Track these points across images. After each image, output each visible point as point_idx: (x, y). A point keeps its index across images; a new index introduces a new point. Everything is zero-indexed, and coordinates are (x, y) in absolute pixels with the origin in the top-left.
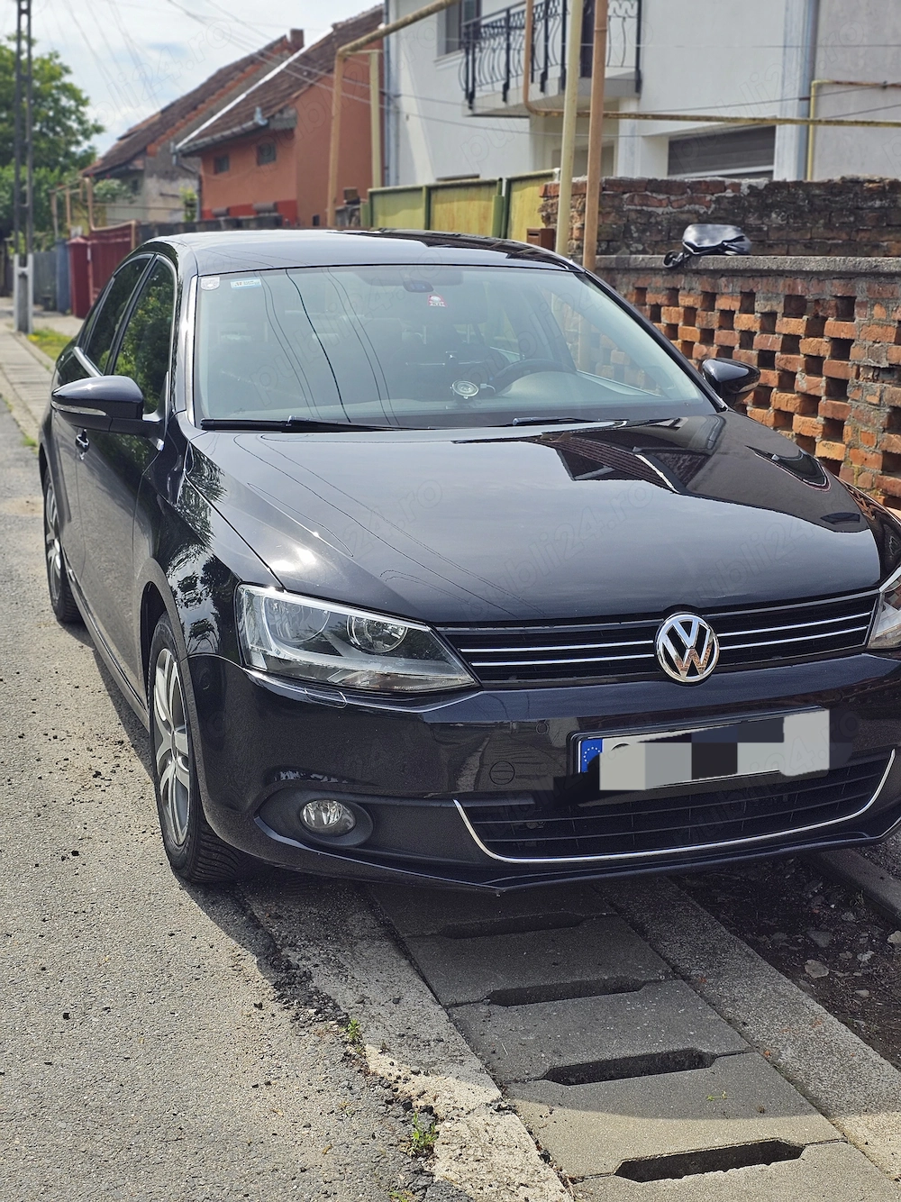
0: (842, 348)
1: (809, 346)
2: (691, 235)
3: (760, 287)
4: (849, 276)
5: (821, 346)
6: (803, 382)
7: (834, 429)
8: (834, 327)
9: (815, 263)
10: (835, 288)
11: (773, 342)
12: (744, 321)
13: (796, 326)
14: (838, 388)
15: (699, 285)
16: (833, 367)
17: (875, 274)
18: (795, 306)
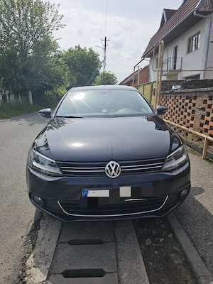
0: (194, 105)
1: (189, 104)
2: (173, 87)
3: (182, 95)
4: (196, 92)
5: (191, 104)
6: (188, 111)
7: (192, 119)
8: (193, 101)
9: (190, 90)
10: (194, 95)
11: (184, 104)
12: (180, 101)
13: (187, 101)
14: (193, 112)
15: (174, 95)
16: (193, 108)
17: (200, 92)
18: (188, 98)
